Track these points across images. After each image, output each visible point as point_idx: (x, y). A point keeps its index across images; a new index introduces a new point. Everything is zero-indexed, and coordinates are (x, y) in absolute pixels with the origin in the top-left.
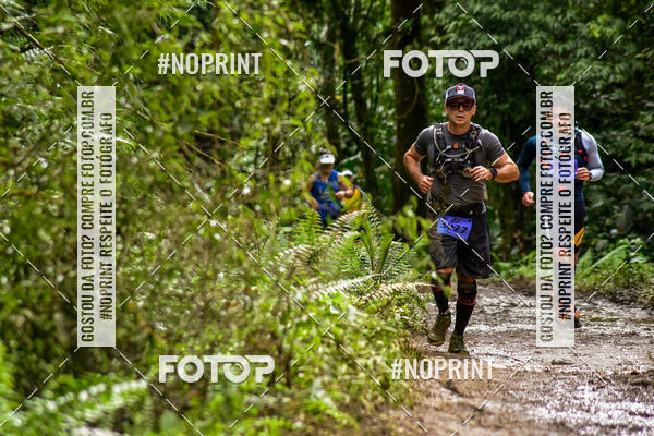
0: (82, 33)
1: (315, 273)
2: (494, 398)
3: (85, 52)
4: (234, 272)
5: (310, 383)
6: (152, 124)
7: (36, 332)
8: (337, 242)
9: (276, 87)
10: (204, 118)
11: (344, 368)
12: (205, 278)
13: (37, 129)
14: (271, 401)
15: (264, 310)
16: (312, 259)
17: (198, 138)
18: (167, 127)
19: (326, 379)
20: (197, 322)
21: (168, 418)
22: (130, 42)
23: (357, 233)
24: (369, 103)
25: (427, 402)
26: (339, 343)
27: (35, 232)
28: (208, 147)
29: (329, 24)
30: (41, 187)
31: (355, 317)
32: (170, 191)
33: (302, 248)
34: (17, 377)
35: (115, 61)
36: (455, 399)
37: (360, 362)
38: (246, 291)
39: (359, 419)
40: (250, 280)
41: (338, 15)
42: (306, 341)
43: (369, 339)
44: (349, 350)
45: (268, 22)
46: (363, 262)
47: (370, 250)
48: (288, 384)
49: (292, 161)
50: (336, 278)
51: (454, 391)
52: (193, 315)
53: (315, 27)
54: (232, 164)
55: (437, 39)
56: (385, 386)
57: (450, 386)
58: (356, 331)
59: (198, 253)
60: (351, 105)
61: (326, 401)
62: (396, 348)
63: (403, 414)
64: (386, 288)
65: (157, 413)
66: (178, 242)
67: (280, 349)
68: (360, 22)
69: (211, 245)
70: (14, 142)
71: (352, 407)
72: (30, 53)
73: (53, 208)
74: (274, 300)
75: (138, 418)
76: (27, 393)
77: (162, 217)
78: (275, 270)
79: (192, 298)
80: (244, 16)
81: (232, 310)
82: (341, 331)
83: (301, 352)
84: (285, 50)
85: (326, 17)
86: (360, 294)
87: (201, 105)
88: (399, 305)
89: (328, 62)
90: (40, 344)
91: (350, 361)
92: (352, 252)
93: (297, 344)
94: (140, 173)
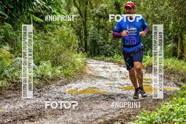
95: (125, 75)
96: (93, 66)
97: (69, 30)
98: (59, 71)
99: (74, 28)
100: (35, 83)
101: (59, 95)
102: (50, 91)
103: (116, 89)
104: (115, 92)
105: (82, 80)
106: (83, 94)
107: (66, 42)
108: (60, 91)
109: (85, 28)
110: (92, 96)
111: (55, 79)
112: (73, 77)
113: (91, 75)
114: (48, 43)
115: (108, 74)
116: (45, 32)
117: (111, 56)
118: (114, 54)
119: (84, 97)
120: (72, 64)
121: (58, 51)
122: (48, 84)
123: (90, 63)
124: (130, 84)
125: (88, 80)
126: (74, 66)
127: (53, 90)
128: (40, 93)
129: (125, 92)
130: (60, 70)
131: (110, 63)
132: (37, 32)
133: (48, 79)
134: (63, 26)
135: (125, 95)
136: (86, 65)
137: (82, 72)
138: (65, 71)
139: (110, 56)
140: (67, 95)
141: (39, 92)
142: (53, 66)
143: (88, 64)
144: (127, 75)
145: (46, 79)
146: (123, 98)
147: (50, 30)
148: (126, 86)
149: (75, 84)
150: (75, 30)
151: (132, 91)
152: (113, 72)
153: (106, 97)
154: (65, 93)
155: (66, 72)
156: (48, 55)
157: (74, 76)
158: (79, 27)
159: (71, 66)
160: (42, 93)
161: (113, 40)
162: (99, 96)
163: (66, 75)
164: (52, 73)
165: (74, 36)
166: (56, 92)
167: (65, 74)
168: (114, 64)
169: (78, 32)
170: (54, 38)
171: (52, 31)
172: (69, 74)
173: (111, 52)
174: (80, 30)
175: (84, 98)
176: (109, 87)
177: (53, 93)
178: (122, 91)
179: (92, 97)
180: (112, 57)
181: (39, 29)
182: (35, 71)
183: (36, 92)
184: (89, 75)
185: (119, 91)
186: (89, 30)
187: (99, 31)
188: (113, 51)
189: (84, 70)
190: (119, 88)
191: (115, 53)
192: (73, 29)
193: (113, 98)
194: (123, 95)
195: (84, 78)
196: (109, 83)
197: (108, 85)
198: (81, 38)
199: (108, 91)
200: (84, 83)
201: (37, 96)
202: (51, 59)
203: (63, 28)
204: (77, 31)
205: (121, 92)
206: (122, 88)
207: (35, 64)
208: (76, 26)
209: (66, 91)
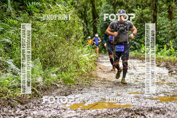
0: (51, 21)
1: (82, 53)
2: (106, 70)
3: (52, 24)
4: (71, 53)
5: (82, 68)
6: (60, 33)
7: (45, 61)
8: (85, 49)
9: (77, 28)
10: (67, 33)
11: (86, 66)
12: (67, 54)
13: (45, 34)
14: (76, 70)
15: (75, 58)
16: (82, 51)
17: (67, 35)
18: (63, 34)
19: (84, 67)
20: (66, 60)
21: (63, 72)
22: (58, 22)
23: (88, 48)
24: (89, 31)
25: (97, 70)
26: (85, 63)
27: (45, 48)
28: (68, 36)
29: (84, 20)
30: (46, 42)
31: (88, 59)
32: (63, 42)
33: (80, 50)
34: (43, 67)
35: (55, 25)
36: (101, 70)
37: (88, 65)
38: (73, 56)
39: (88, 73)
40: (74, 54)
41: (85, 19)
42: (81, 62)
43: (89, 62)
44: (87, 64)
45: (76, 20)
46: (88, 52)
47: (90, 50)
48: (79, 68)
49: (79, 38)
50: (85, 54)
51: (101, 69)
52: (66, 59)
53: (82, 21)
54: (71, 39)
55: (98, 22)
56: (92, 68)
57: (100, 68)
58: (88, 61)
59: (67, 51)
60: (87, 31)
61: (84, 70)
62: (93, 63)
63: (94, 72)
64: (92, 56)
65: (61, 72)
66: (64, 49)
67: (78, 63)
68: (88, 20)
69: (68, 49)
70: (42, 36)
71: (87, 71)
72: (44, 24)
73: (47, 45)
74: (77, 57)
75: (59, 72)
76: (44, 69)
77: (62, 46)
78: (77, 53)
79: (66, 57)
80: (73, 19)
81: (71, 58)
82: (86, 61)
83: (80, 64)
84: (78, 23)
85: (83, 19)
86: (88, 56)
87: (67, 31)
88: (93, 58)
89: (84, 25)
90: (46, 63)
91: (87, 65)
92: (87, 51)
93: (80, 63)
94: (59, 40)
95: (160, 77)
96: (108, 65)
97: (67, 10)
98: (55, 75)
99: (76, 7)
100: (16, 95)
101: (56, 113)
102: (41, 107)
103: (147, 100)
104: (145, 105)
105: (92, 88)
106: (95, 110)
107: (64, 29)
108: (56, 106)
109: (93, 6)
110: (108, 112)
111: (48, 88)
112: (78, 84)
113: (104, 80)
114: (36, 32)
115: (132, 77)
116: (30, 15)
117: (136, 49)
118: (140, 46)
119: (96, 114)
120: (74, 64)
121: (51, 44)
122: (38, 96)
123: (103, 62)
124: (169, 93)
125: (101, 87)
126: (78, 66)
127: (46, 105)
128: (25, 111)
129: (161, 105)
130: (57, 73)
131: (134, 61)
132: (16, 14)
133: (38, 88)
134: (57, 4)
135: (162, 109)
136: (96, 65)
137: (91, 76)
138: (64, 75)
139: (134, 50)
140: (69, 112)
141: (23, 110)
142: (44, 68)
143: (99, 63)
144: (162, 78)
145: (34, 89)
146: (158, 113)
147: (38, 10)
148: (162, 95)
149: (80, 95)
150: (78, 10)
151: (173, 104)
152: (140, 74)
153: (130, 113)
154: (65, 110)
155: (66, 76)
156: (35, 51)
157: (79, 82)
158: (83, 5)
159: (73, 67)
160: (28, 111)
161: (139, 24)
162: (120, 112)
163: (66, 81)
164: (44, 79)
165: (77, 19)
166: (51, 107)
167: (64, 80)
168: (141, 61)
169: (82, 13)
170: (45, 24)
171: (40, 12)
172: (71, 79)
173: (135, 43)
174: (85, 9)
175: (95, 116)
176: (135, 97)
177: (46, 109)
178: (156, 103)
179: (109, 114)
180: (138, 51)
181: (20, 9)
182: (16, 76)
183: (18, 110)
184: (102, 79)
185: (151, 104)
186: (100, 9)
187: (115, 10)
188: (138, 42)
189: (93, 73)
190: (152, 99)
191: (143, 45)
192: (74, 9)
193: (142, 115)
194: (158, 109)
195: (94, 85)
196: (134, 91)
197: (132, 95)
198: (86, 22)
199: (134, 104)
200: (95, 93)
201: (20, 115)
202: (41, 56)
203: (58, 6)
204: (80, 12)
205: (155, 105)
206: (156, 99)
207: (16, 66)
208: (78, 3)
209: (67, 105)
